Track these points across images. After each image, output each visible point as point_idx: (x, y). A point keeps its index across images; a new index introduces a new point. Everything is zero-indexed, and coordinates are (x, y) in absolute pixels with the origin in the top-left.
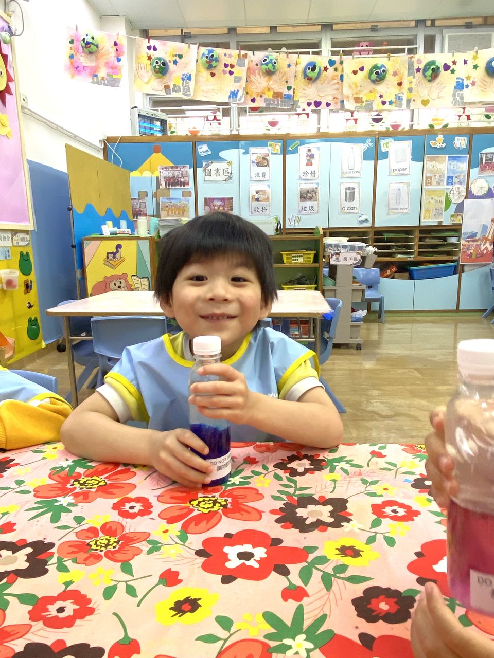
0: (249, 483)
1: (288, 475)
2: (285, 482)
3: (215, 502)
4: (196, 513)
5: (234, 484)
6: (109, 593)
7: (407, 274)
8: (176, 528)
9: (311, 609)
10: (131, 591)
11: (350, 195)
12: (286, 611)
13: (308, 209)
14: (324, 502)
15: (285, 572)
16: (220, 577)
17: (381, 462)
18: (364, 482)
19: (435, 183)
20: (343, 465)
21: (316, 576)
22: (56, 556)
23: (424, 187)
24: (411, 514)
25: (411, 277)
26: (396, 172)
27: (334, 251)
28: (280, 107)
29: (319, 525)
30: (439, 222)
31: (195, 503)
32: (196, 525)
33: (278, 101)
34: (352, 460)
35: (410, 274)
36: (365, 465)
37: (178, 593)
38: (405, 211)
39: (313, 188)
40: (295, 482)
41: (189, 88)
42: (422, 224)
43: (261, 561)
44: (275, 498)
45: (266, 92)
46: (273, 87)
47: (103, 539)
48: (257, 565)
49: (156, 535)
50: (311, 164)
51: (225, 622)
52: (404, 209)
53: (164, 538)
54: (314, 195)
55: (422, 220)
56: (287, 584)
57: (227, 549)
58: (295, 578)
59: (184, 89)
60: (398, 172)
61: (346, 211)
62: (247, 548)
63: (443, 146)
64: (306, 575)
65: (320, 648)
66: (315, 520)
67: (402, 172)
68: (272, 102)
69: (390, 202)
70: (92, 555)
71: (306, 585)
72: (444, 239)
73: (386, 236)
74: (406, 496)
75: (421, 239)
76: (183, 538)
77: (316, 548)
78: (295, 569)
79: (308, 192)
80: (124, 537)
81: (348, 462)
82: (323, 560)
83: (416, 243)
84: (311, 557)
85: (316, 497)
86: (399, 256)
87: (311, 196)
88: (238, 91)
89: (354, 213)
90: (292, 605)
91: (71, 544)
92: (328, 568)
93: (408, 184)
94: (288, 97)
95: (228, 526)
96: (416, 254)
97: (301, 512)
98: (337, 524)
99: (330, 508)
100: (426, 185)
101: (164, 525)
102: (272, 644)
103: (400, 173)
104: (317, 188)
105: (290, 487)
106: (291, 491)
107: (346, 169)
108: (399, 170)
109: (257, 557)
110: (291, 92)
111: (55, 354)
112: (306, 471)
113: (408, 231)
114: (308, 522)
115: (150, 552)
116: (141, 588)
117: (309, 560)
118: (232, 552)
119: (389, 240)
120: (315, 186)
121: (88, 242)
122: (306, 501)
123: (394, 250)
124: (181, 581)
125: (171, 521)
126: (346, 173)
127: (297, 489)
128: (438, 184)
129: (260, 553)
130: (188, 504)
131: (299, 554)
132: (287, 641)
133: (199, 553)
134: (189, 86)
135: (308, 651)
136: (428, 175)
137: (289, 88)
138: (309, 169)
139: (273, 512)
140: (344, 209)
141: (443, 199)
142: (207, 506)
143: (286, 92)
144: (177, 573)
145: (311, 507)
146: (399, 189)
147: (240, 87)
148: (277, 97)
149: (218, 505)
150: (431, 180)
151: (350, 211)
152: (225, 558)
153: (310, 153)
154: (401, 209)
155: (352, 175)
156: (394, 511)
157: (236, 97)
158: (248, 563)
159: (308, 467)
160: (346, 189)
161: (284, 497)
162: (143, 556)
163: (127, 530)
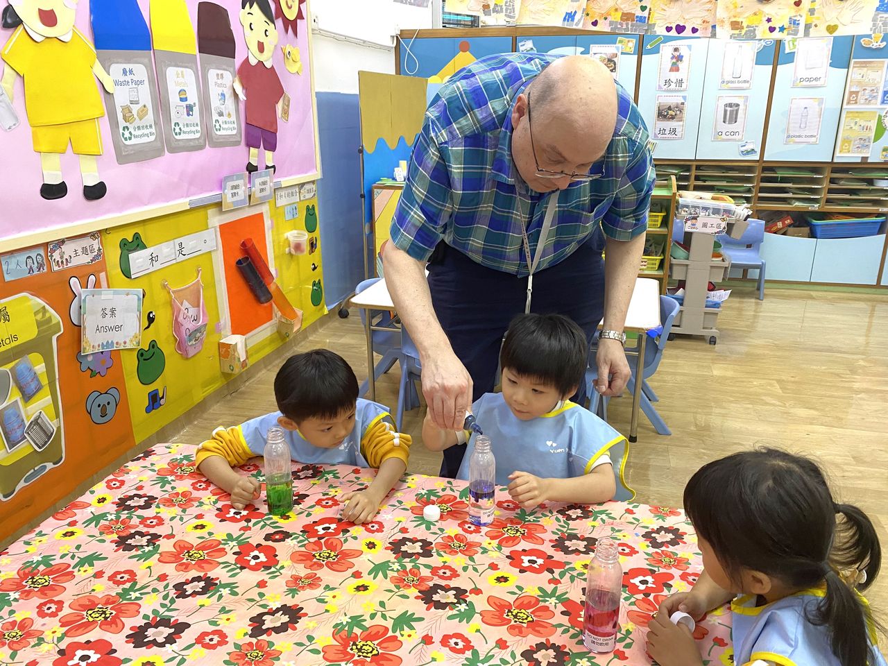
0: (539, 521)
1: (565, 519)
2: (562, 523)
3: (517, 531)
4: (506, 535)
5: (529, 521)
6: (465, 569)
7: (806, 230)
8: (495, 543)
9: (561, 589)
10: (475, 570)
11: (732, 113)
12: (549, 588)
13: (667, 132)
14: (583, 539)
15: (552, 572)
16: (519, 570)
17: (630, 517)
18: (613, 529)
19: (862, 101)
20: (604, 516)
21: (568, 575)
22: (435, 549)
23: (845, 106)
24: (633, 552)
25: (813, 235)
26: (804, 83)
27: (691, 214)
28: (629, 33)
29: (577, 551)
30: (862, 157)
31: (506, 530)
32: (506, 542)
33: (627, 24)
34: (611, 514)
35: (811, 230)
36: (618, 518)
37: (499, 574)
38: (813, 140)
39: (677, 104)
40: (568, 525)
41: (514, 9)
42: (835, 161)
43: (540, 565)
44: (553, 532)
45: (613, 13)
46: (622, 6)
47: (456, 543)
48: (538, 567)
49: (485, 545)
50: (677, 70)
51: (520, 588)
52: (812, 136)
53: (489, 547)
54: (678, 112)
55: (837, 154)
56: (552, 577)
57: (523, 557)
58: (556, 575)
59: (506, 10)
60: (808, 83)
61: (724, 136)
62: (534, 558)
63: (882, 47)
64: (562, 575)
65: (562, 603)
66: (574, 548)
67: (814, 83)
68: (619, 26)
69: (791, 125)
70: (452, 551)
71: (561, 579)
72: (870, 182)
73: (779, 174)
74: (636, 542)
75: (832, 181)
76: (499, 549)
77: (571, 563)
78: (557, 571)
79: (670, 108)
80: (467, 544)
81: (607, 515)
82: (574, 569)
83: (825, 185)
84: (567, 567)
85: (579, 536)
86: (797, 204)
87: (674, 113)
88: (576, 12)
89: (735, 140)
90: (553, 586)
91: (442, 545)
92: (575, 573)
93: (821, 101)
94: (641, 19)
95: (524, 545)
96: (823, 202)
97: (567, 543)
98: (586, 553)
99: (585, 543)
100: (848, 103)
101: (488, 540)
102: (541, 599)
103: (810, 82)
104: (683, 104)
105: (564, 527)
106: (565, 530)
107: (728, 78)
108: (809, 80)
109: (538, 563)
110: (646, 14)
111: (337, 322)
112: (578, 517)
113: (815, 168)
114: (570, 549)
115: (482, 553)
116: (480, 569)
117: (566, 568)
118: (526, 559)
119: (784, 180)
120: (681, 100)
121: (379, 190)
122: (573, 537)
123: (790, 195)
124: (499, 569)
125: (493, 538)
126: (728, 82)
127: (568, 529)
128: (868, 101)
129: (540, 561)
130: (501, 530)
131: (561, 565)
132: (547, 599)
133: (507, 557)
134: (513, 6)
135: (556, 603)
136: (853, 89)
137: (643, 8)
138: (674, 76)
139: (551, 541)
140: (720, 134)
141: (873, 124)
142: (513, 532)
143: (639, 13)
144: (497, 565)
145: (574, 541)
146: (806, 108)
147: (579, 7)
148: (627, 20)
149: (519, 533)
150: (857, 96)
151: (730, 137)
152: (522, 561)
153: (676, 54)
154: (806, 136)
155: (736, 85)
156: (623, 550)
157: (573, 20)
158: (533, 565)
159: (579, 515)
160: (726, 105)
161: (559, 533)
162: (479, 554)
163: (469, 540)
